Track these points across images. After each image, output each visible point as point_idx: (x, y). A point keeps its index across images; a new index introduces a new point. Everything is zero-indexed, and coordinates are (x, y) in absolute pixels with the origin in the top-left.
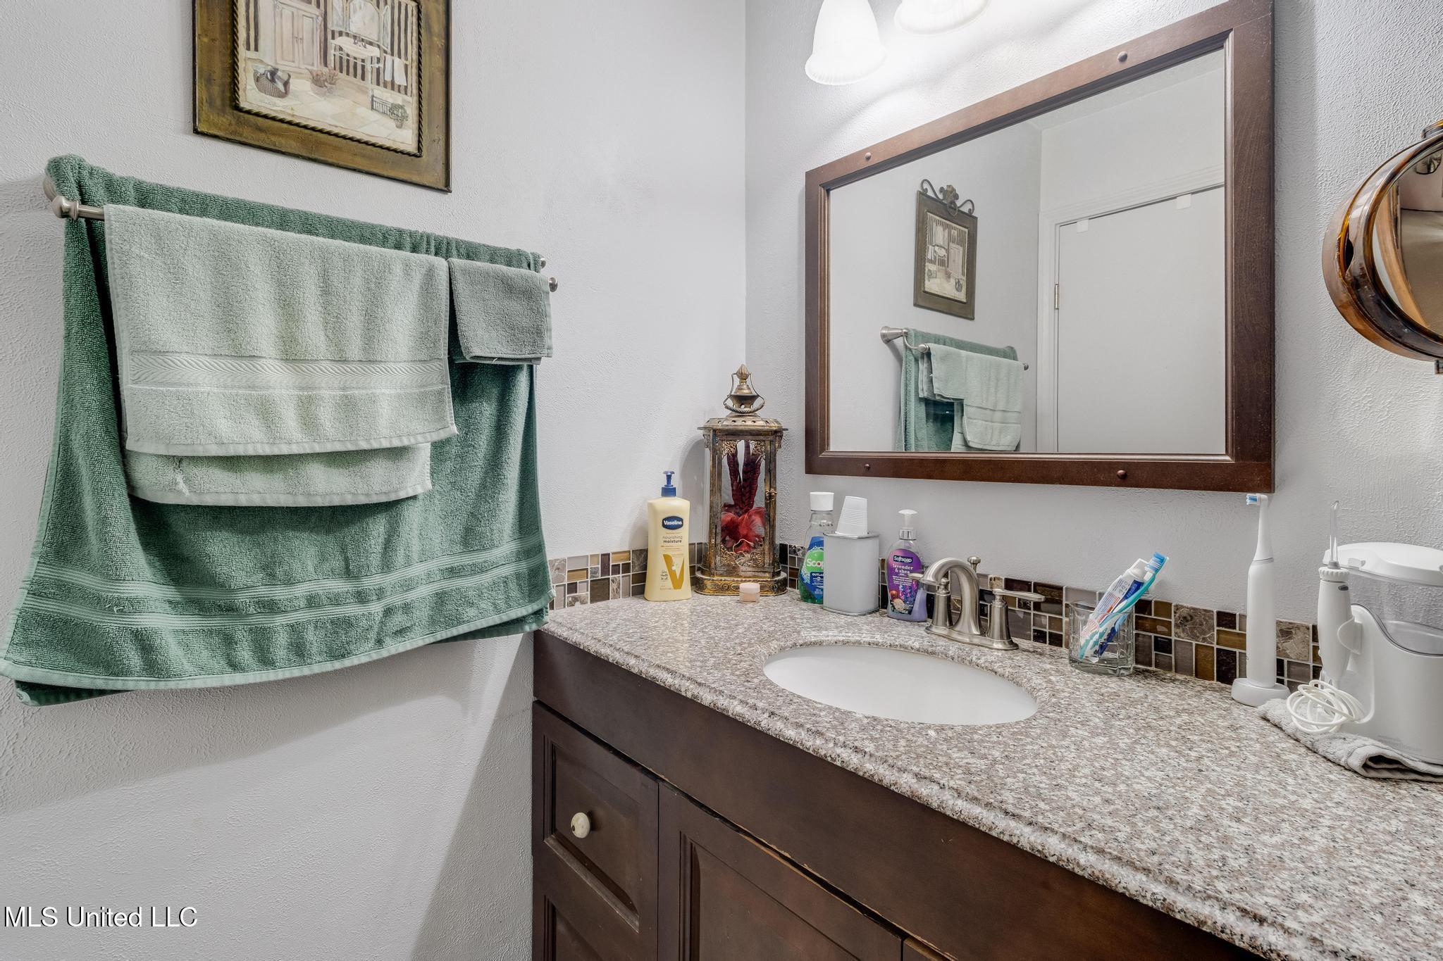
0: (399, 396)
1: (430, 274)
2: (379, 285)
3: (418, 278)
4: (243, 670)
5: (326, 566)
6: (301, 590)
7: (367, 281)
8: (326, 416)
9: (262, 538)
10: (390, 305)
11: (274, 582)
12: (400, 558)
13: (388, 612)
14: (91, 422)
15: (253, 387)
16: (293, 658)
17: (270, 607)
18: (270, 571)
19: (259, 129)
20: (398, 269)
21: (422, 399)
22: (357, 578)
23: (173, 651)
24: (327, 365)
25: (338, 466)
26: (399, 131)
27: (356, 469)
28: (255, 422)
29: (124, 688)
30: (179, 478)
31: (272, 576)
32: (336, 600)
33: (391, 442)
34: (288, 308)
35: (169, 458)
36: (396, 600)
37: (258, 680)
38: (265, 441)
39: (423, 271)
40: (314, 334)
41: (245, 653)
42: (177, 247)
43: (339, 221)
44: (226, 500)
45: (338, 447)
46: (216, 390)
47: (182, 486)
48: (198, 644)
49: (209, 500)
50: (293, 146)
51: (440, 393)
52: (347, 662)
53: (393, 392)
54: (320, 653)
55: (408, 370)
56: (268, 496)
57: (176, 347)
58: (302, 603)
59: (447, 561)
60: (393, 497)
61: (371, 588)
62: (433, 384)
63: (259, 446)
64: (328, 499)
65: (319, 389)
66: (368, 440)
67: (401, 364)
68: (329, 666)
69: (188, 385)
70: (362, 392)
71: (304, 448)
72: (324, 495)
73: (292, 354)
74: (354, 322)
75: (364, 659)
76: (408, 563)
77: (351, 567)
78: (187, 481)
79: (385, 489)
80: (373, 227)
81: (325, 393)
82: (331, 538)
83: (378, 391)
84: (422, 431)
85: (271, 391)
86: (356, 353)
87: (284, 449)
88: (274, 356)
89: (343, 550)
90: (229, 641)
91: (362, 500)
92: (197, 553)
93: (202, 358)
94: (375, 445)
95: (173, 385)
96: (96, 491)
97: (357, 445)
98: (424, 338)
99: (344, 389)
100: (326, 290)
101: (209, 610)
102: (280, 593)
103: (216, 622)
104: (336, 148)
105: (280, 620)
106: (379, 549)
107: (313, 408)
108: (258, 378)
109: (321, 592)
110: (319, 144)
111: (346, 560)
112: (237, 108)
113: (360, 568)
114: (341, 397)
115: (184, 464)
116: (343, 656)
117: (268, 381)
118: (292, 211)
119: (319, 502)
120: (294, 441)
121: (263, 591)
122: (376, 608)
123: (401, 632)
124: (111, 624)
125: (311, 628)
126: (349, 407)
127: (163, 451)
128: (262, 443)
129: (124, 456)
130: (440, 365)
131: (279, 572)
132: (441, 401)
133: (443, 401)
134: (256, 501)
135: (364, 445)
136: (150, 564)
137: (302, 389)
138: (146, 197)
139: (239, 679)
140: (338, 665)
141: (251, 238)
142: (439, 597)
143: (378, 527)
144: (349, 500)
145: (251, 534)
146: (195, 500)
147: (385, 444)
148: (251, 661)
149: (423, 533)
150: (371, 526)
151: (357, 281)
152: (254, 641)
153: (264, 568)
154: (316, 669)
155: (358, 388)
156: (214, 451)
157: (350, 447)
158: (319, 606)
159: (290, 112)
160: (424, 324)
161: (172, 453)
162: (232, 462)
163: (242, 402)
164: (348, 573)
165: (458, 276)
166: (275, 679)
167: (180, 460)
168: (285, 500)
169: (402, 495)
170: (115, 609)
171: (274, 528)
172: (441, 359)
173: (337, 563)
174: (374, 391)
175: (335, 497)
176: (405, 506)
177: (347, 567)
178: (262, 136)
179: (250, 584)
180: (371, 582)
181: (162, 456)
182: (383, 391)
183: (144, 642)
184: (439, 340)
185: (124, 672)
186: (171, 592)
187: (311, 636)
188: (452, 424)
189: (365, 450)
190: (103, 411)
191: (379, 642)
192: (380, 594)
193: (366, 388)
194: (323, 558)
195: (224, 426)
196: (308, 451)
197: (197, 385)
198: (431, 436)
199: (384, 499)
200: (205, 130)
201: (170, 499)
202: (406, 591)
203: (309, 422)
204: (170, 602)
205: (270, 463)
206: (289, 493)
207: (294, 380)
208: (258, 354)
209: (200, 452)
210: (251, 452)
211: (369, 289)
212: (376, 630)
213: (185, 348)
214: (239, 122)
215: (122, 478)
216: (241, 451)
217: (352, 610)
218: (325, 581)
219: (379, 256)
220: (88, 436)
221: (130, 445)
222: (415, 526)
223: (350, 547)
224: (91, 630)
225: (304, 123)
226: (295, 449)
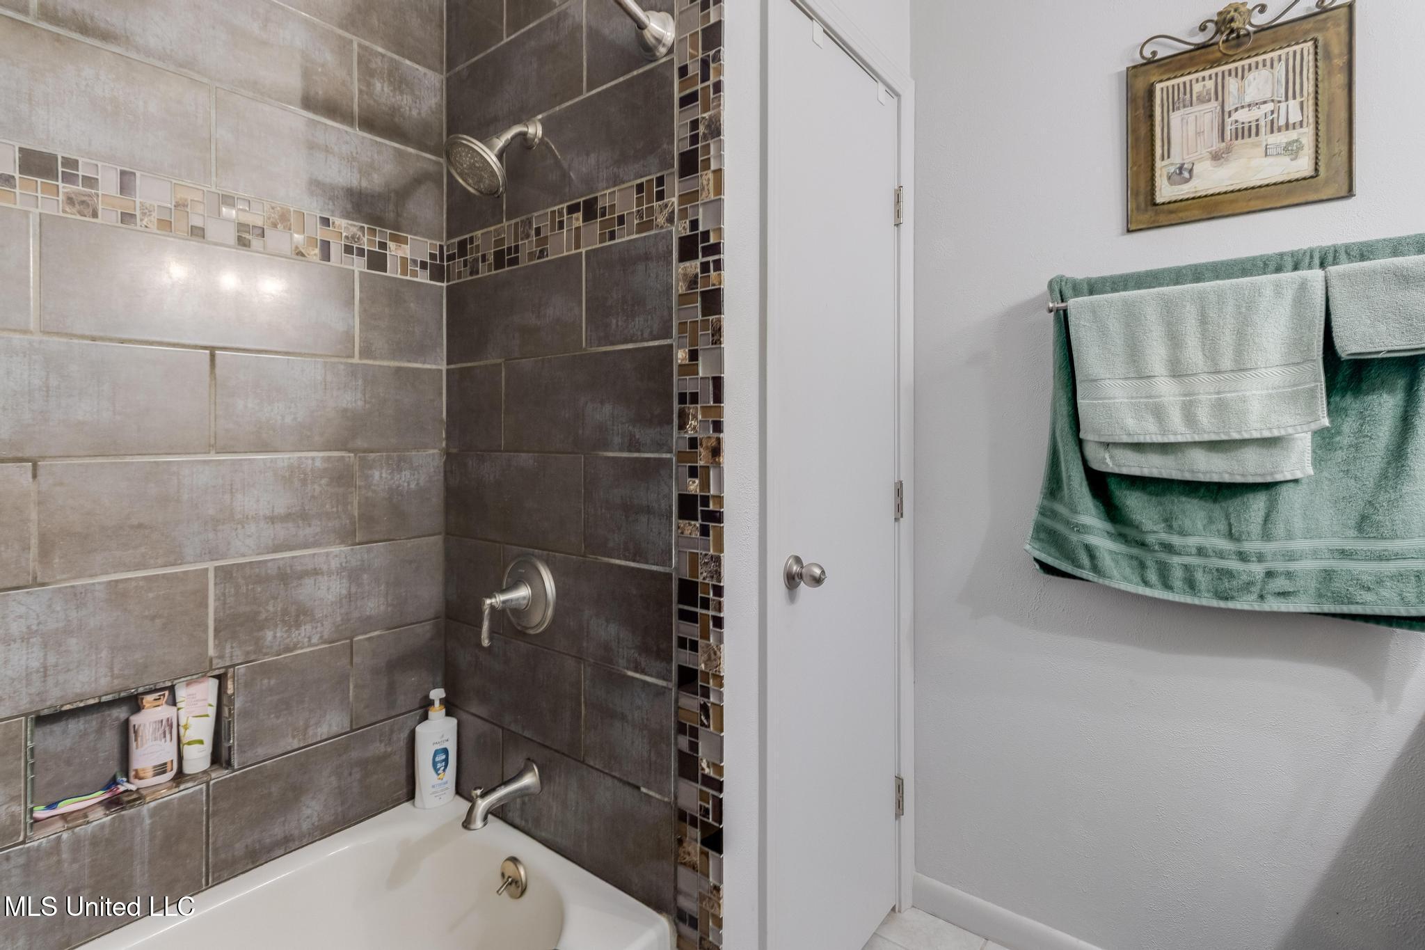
0: (1270, 396)
1: (1303, 286)
2: (1249, 308)
3: (1289, 295)
4: (1151, 587)
5: (1214, 527)
6: (1193, 541)
7: (1239, 307)
8: (1204, 416)
9: (1164, 499)
10: (1259, 323)
11: (1171, 531)
12: (1279, 529)
13: (1270, 574)
14: (1064, 423)
15: (1150, 397)
16: (1186, 587)
17: (1169, 548)
18: (1168, 522)
19: (1171, 212)
20: (1268, 292)
21: (1293, 398)
22: (1238, 540)
23: (1107, 561)
24: (1205, 376)
25: (1217, 452)
26: (1294, 163)
27: (1233, 454)
28: (1151, 420)
29: (1087, 578)
30: (1107, 456)
31: (1170, 527)
32: (1221, 555)
33: (1261, 434)
34: (1175, 340)
35: (1101, 443)
36: (1279, 566)
37: (1161, 597)
38: (1158, 432)
39: (1295, 286)
40: (1194, 354)
41: (1153, 576)
42: (1104, 315)
43: (1222, 263)
44: (1135, 471)
45: (1214, 437)
46: (1126, 400)
47: (1108, 460)
48: (1124, 563)
49: (1125, 471)
50: (1197, 213)
51: (1313, 390)
52: (1231, 605)
53: (1265, 392)
54: (1209, 591)
55: (1281, 373)
56: (1163, 471)
57: (1103, 377)
58: (1194, 551)
59: (1337, 543)
60: (1269, 479)
61: (1251, 551)
62: (1305, 383)
63: (1153, 436)
64: (1208, 476)
65: (1198, 394)
66: (1239, 432)
67: (1273, 369)
68: (1215, 603)
69: (1110, 398)
70: (1233, 394)
71: (1186, 438)
72: (1204, 473)
73: (1177, 371)
74: (1227, 341)
75: (1246, 607)
76: (1290, 536)
77: (1233, 531)
78: (1111, 457)
79: (1259, 471)
80: (1254, 259)
81: (1202, 397)
82: (1217, 506)
83: (1248, 393)
84: (1292, 424)
85: (1163, 398)
86: (1229, 364)
87: (1172, 439)
88: (1165, 374)
89: (1227, 517)
90: (1142, 566)
91: (1239, 479)
92: (1121, 504)
93: (1119, 381)
94: (1246, 436)
95: (1100, 399)
96: (1066, 461)
97: (1229, 435)
98: (1297, 343)
99: (1218, 393)
100: (1203, 321)
101: (1130, 542)
102: (1176, 540)
103: (1135, 551)
104: (1232, 202)
105: (1176, 560)
106: (1260, 520)
107: (1193, 408)
108: (1153, 390)
109: (1208, 546)
110: (1217, 204)
111: (1230, 525)
112: (1155, 204)
113: (1241, 533)
114: (1216, 400)
115: (1110, 446)
116: (1227, 599)
117: (1161, 392)
118: (1185, 267)
119: (1202, 478)
120: (1179, 432)
121: (1164, 536)
122: (1257, 569)
123: (1283, 594)
124: (1074, 538)
125: (1201, 570)
126: (1221, 407)
127: (1097, 439)
128: (1156, 434)
129: (1080, 443)
130: (1313, 365)
131: (1175, 525)
132: (1314, 397)
133: (1316, 397)
134: (1155, 473)
135: (1236, 436)
136: (1097, 507)
137: (1185, 395)
138: (1094, 287)
139: (1148, 592)
140: (1222, 604)
141: (1148, 297)
142: (1327, 573)
143: (1258, 503)
144: (1227, 479)
145: (1157, 495)
146: (1117, 471)
147: (1256, 435)
148: (1157, 583)
149: (1307, 513)
150: (1250, 500)
151: (1230, 309)
152: (1159, 569)
153: (1166, 520)
154: (1205, 602)
155: (1229, 392)
156: (1125, 439)
157: (1224, 437)
158: (1206, 556)
159: (1194, 190)
160: (1298, 331)
161: (1103, 440)
162: (1138, 447)
163: (1143, 407)
164: (1230, 535)
165: (1334, 282)
166: (1173, 600)
167: (1108, 444)
168: (1176, 475)
169: (1279, 478)
170: (1075, 529)
171: (1172, 494)
172: (1315, 360)
173: (1222, 526)
174: (1245, 393)
175: (1214, 475)
176: (1284, 488)
177: (1230, 530)
178: (1173, 216)
179: (1155, 529)
180: (1251, 546)
181: (1096, 442)
182: (1254, 392)
183: (1090, 551)
184: (1313, 344)
185: (1080, 567)
186: (1108, 526)
187: (1199, 576)
188: (1324, 417)
189: (1237, 440)
190: (1069, 416)
191: (1262, 597)
192: (1261, 558)
193: (1237, 391)
194: (1211, 521)
195: (1130, 423)
196: (1190, 440)
197: (1115, 398)
198: (1301, 428)
199: (1259, 480)
200: (1134, 228)
201: (1103, 469)
202: (1289, 560)
203: (1189, 417)
204: (1108, 533)
205: (1165, 448)
206: (1178, 470)
207: (1179, 390)
208: (1152, 374)
209: (1117, 440)
210: (1148, 440)
211: (1240, 313)
212: (1259, 587)
213: (1108, 376)
214: (1157, 213)
215: (1079, 455)
216: (1142, 439)
217: (1234, 565)
218: (1212, 539)
219: (1250, 284)
220: (1062, 431)
221: (1082, 435)
222: (1297, 506)
223: (1232, 515)
224: (1066, 539)
225: (1204, 194)
226: (1180, 439)
